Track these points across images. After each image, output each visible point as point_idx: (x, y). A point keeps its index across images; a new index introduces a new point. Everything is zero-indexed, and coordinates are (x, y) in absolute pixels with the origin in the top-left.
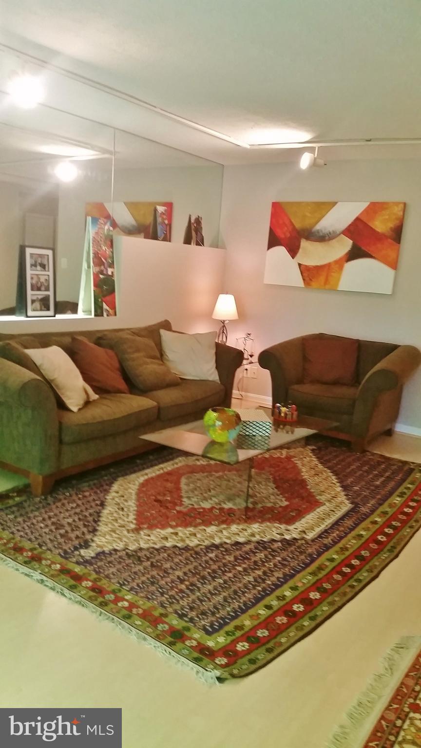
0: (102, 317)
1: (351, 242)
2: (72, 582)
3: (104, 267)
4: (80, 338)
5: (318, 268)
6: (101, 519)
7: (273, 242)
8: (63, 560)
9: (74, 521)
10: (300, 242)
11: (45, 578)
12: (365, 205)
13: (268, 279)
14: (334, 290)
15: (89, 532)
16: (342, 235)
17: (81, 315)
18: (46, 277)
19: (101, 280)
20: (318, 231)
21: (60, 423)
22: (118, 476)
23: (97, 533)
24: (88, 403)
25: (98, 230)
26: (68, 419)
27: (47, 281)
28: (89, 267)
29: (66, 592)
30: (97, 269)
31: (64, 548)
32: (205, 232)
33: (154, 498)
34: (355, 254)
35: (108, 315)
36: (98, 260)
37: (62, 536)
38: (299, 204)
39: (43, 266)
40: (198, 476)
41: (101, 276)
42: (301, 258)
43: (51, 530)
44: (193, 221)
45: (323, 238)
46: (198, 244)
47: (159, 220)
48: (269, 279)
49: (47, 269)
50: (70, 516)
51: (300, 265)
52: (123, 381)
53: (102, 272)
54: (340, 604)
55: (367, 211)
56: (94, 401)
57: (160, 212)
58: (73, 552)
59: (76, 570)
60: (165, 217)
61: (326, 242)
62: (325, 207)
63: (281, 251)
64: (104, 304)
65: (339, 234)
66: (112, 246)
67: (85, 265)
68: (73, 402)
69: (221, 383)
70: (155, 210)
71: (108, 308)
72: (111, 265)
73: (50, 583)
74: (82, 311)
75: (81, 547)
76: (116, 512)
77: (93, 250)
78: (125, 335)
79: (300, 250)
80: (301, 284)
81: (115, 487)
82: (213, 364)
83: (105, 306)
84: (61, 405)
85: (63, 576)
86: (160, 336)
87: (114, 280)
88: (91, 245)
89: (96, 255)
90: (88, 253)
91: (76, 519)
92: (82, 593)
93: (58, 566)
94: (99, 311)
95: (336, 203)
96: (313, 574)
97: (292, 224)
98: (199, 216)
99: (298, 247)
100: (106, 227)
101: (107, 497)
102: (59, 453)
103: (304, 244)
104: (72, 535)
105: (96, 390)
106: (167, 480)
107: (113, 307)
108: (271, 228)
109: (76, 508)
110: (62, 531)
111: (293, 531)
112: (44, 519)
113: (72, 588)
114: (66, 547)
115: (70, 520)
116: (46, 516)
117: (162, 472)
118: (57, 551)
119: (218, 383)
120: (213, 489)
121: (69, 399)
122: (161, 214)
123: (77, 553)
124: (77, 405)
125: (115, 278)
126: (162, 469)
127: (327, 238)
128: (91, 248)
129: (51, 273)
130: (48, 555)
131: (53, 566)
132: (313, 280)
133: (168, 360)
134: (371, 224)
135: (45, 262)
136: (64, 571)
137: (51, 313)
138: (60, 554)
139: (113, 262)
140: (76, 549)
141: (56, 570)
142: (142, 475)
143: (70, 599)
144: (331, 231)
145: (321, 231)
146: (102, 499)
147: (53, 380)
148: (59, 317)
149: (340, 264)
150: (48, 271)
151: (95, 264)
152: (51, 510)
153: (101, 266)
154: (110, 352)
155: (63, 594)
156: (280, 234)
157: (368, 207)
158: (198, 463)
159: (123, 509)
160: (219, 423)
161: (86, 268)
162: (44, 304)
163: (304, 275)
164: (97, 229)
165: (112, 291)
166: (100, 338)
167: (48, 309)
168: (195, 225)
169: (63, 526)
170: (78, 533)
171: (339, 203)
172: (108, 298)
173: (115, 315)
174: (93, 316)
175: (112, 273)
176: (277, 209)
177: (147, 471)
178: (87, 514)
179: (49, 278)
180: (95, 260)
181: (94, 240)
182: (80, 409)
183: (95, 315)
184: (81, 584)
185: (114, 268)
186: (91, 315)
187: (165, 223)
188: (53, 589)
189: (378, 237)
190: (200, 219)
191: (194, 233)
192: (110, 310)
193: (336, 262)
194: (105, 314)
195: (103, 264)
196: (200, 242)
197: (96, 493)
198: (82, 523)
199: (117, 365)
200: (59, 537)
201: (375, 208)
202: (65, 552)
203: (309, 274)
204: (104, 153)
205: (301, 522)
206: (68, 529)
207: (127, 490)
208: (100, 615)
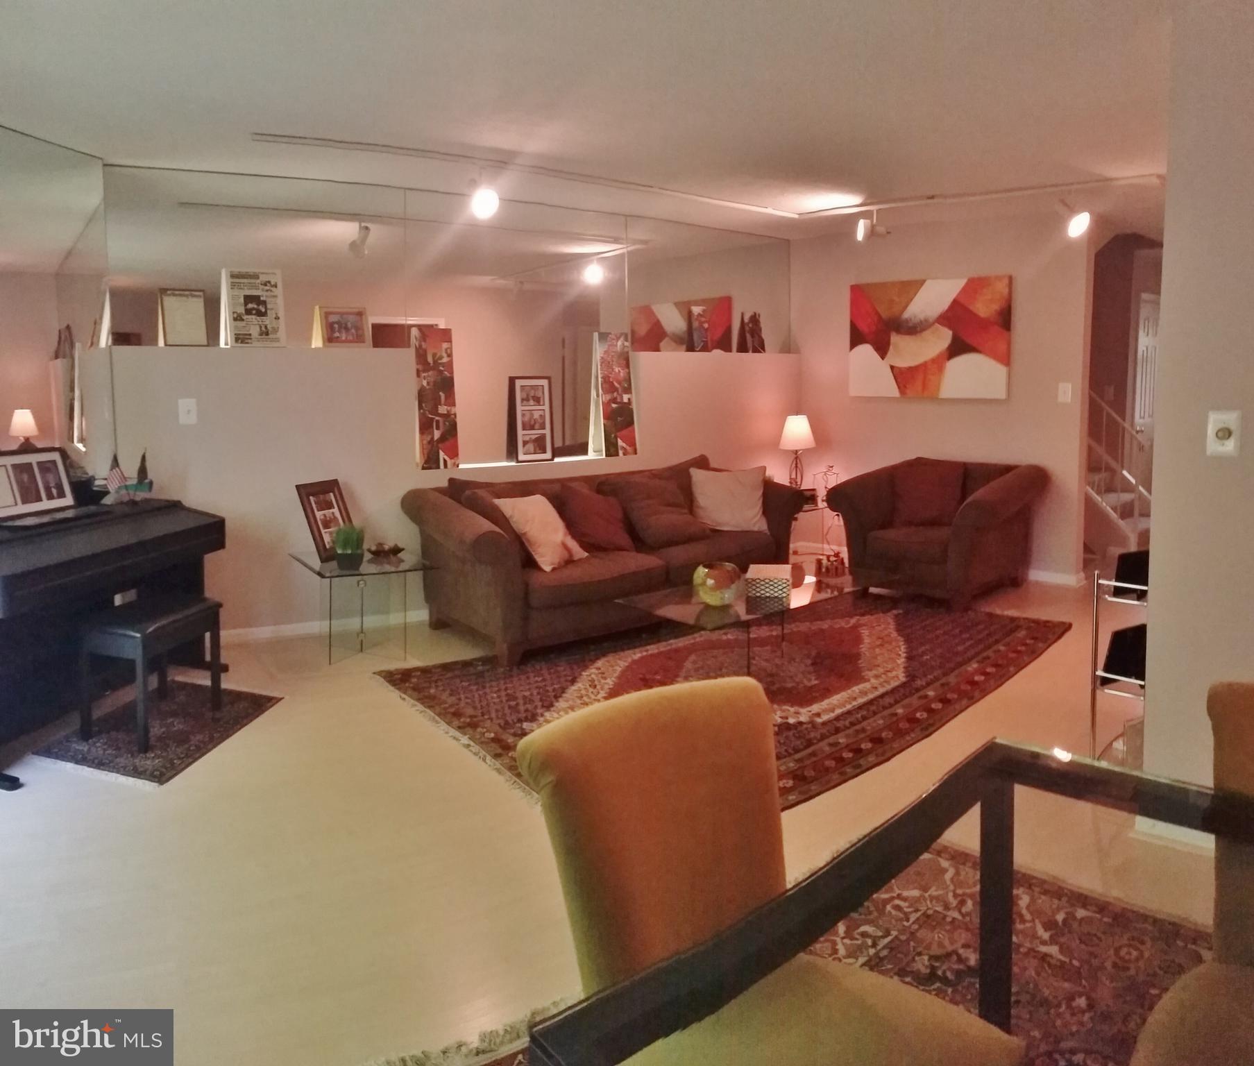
0: (617, 457)
1: (950, 333)
2: (499, 751)
3: (618, 393)
4: (574, 485)
5: (912, 370)
6: (564, 695)
7: (856, 339)
8: (500, 730)
9: (532, 695)
10: (890, 337)
11: (472, 743)
12: (962, 283)
13: (854, 391)
14: (934, 398)
15: (543, 706)
16: (936, 324)
17: (591, 455)
18: (541, 413)
19: (614, 410)
20: (907, 321)
21: (527, 585)
22: (608, 653)
23: (552, 709)
24: (569, 561)
25: (609, 348)
26: (535, 579)
27: (542, 417)
28: (598, 396)
29: (488, 758)
30: (608, 397)
31: (508, 718)
32: (765, 334)
33: (641, 676)
34: (958, 348)
35: (624, 454)
36: (609, 386)
37: (510, 707)
38: (883, 285)
39: (537, 400)
40: (715, 652)
41: (614, 406)
42: (894, 359)
43: (502, 701)
44: (746, 319)
45: (914, 329)
46: (755, 351)
47: (696, 324)
48: (856, 389)
49: (542, 404)
50: (529, 689)
51: (892, 368)
52: (627, 536)
53: (614, 400)
54: (814, 793)
55: (965, 290)
56: (580, 560)
57: (696, 314)
58: (514, 723)
59: (509, 741)
60: (703, 319)
61: (918, 335)
62: (910, 288)
63: (866, 350)
64: (619, 441)
65: (933, 323)
66: (628, 366)
67: (593, 393)
68: (547, 559)
69: (771, 534)
70: (690, 313)
71: (624, 445)
72: (628, 390)
73: (476, 748)
74: (592, 450)
75: (526, 720)
76: (585, 689)
77: (601, 373)
78: (637, 479)
79: (891, 347)
80: (894, 391)
81: (599, 663)
82: (758, 508)
83: (620, 443)
84: (530, 563)
85: (493, 744)
86: (689, 477)
87: (632, 409)
88: (599, 367)
89: (606, 380)
90: (597, 377)
91: (535, 692)
92: (505, 761)
93: (492, 735)
94: (612, 450)
95: (922, 282)
96: (797, 761)
97: (877, 313)
98: (755, 314)
99: (888, 344)
100: (619, 343)
101: (583, 673)
102: (526, 619)
103: (895, 338)
104: (522, 708)
105: (585, 546)
106: (670, 658)
107: (632, 443)
108: (851, 321)
109: (540, 682)
110: (513, 703)
111: (804, 715)
112: (499, 690)
113: (497, 756)
114: (509, 719)
115: (527, 694)
116: (503, 687)
117: (669, 648)
118: (499, 721)
119: (766, 534)
120: (726, 667)
121: (542, 556)
122: (698, 316)
123: (519, 725)
124: (552, 564)
125: (634, 406)
126: (671, 644)
127: (918, 329)
128: (599, 372)
129: (547, 407)
130: (488, 723)
131: (486, 734)
132: (908, 386)
133: (699, 507)
134: (971, 308)
135: (539, 394)
136: (496, 740)
137: (548, 455)
138: (499, 725)
139: (630, 385)
140: (520, 721)
141: (488, 738)
142: (641, 652)
143: (490, 766)
144: (922, 319)
145: (911, 320)
146: (576, 674)
147: (525, 534)
148: (557, 460)
149: (938, 363)
150: (544, 405)
151: (606, 391)
152: (512, 682)
153: (613, 392)
154: (612, 500)
155: (484, 760)
156: (864, 327)
157: (967, 285)
158: (724, 637)
159: (595, 687)
160: (710, 582)
161: (596, 397)
162: (540, 445)
163: (899, 380)
164: (607, 346)
165: (630, 423)
166: (601, 484)
167: (545, 452)
168: (750, 325)
169: (515, 698)
170: (529, 707)
171: (928, 283)
172: (625, 432)
173: (635, 453)
174: (604, 457)
175: (629, 399)
176: (858, 293)
177: (648, 647)
178: (550, 689)
179: (544, 413)
180: (604, 386)
181: (603, 360)
182: (554, 569)
183: (606, 456)
184: (508, 753)
185: (631, 393)
186: (602, 455)
187: (703, 327)
188: (475, 754)
189: (983, 325)
190: (757, 316)
191: (748, 336)
192: (628, 448)
193: (933, 361)
194: (621, 453)
195: (616, 390)
196: (760, 347)
197: (572, 669)
198: (539, 697)
199: (620, 515)
200: (506, 708)
201: (975, 286)
202: (507, 723)
203: (903, 377)
204: (634, 244)
205: (822, 703)
206: (521, 702)
207: (612, 666)
208: (513, 784)
